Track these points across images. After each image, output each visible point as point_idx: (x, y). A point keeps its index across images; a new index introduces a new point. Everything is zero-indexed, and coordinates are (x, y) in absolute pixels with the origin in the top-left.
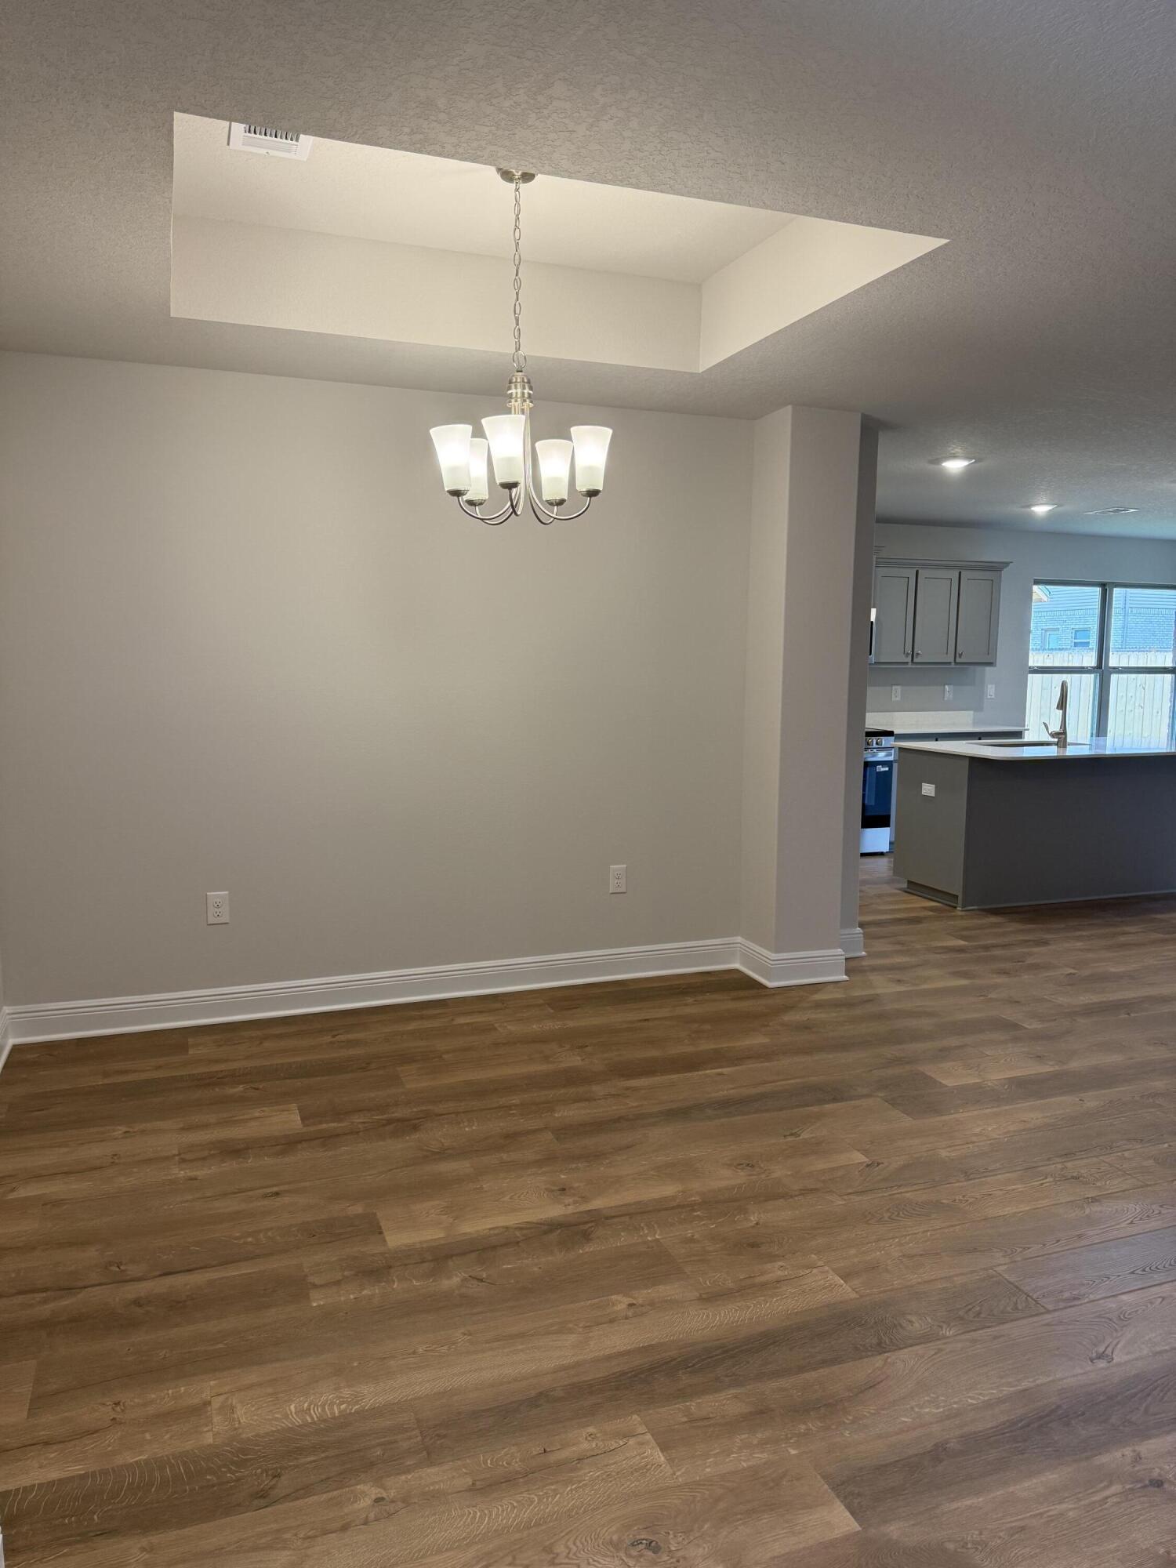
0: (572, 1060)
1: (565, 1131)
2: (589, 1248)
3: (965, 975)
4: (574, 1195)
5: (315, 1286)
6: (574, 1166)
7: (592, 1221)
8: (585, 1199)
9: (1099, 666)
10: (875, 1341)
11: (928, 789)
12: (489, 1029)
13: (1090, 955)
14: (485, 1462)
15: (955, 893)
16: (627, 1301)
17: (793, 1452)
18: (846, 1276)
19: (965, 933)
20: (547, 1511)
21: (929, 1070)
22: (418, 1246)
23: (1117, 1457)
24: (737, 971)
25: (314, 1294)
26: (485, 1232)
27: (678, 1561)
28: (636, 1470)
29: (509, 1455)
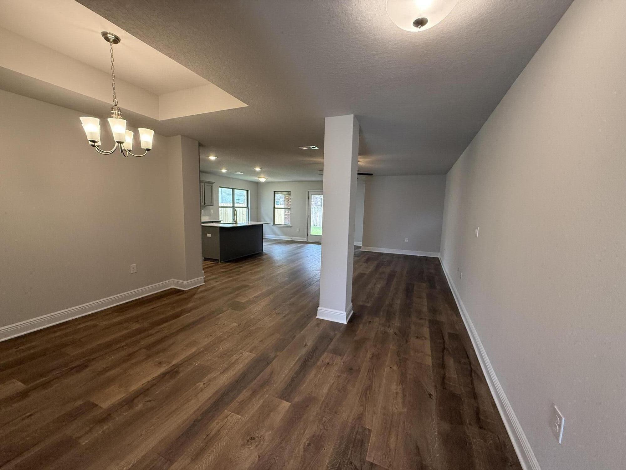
0: (137, 326)
1: (148, 347)
2: (181, 375)
3: (230, 277)
4: (165, 363)
5: (79, 438)
6: (159, 355)
7: (176, 368)
8: (170, 363)
9: (233, 206)
10: (266, 363)
11: (209, 235)
12: (95, 326)
13: (252, 268)
14: (191, 450)
15: (217, 259)
16: (202, 383)
17: (267, 396)
18: (251, 351)
19: (224, 268)
20: (219, 450)
21: (237, 300)
22: (117, 402)
23: (320, 362)
24: (173, 288)
25: (80, 441)
26: (141, 386)
27: (260, 438)
28: (235, 424)
29: (198, 443)
